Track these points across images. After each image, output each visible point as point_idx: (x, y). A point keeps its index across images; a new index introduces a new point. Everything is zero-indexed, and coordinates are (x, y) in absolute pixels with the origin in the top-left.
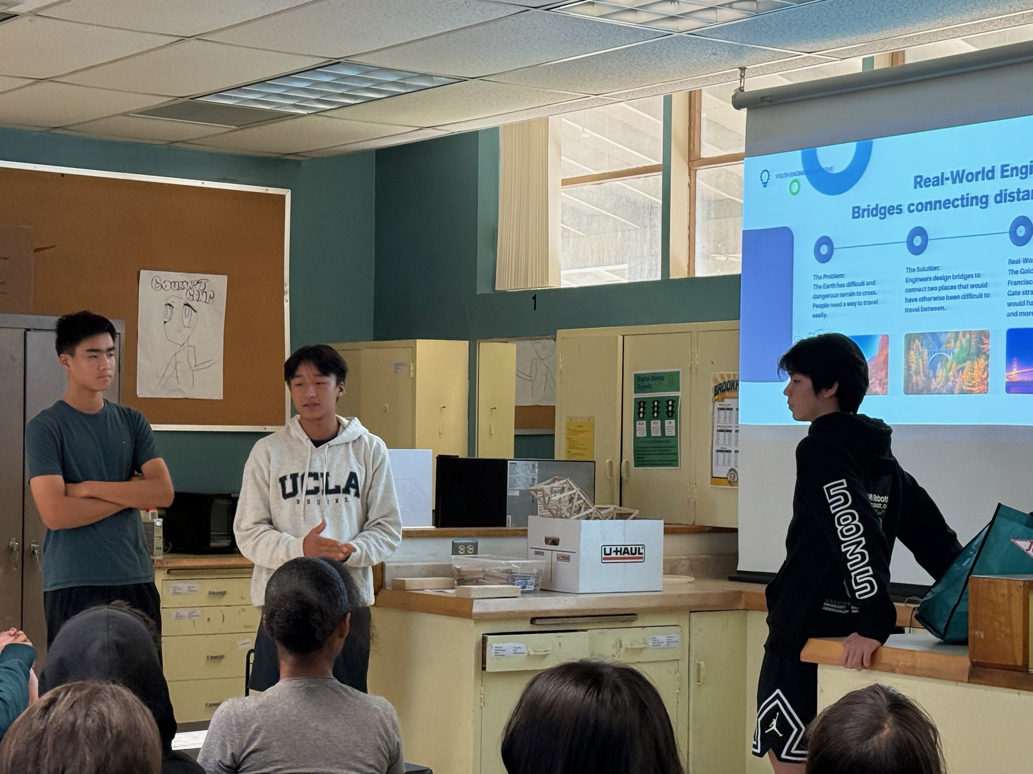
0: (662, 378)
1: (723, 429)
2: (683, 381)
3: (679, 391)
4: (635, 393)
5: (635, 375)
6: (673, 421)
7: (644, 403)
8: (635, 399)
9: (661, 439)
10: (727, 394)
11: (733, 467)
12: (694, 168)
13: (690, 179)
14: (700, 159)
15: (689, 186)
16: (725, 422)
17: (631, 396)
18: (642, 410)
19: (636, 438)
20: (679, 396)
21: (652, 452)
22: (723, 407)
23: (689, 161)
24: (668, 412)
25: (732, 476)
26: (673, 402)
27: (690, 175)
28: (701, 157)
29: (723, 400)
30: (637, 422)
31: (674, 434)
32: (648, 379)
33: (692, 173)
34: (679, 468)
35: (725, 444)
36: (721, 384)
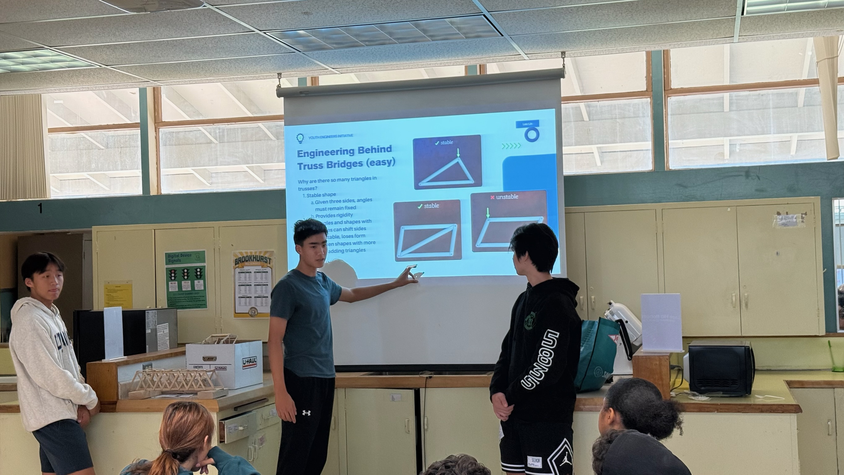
0: (191, 255)
1: (243, 284)
2: (208, 256)
3: (205, 262)
4: (166, 265)
5: (166, 254)
6: (202, 282)
7: (175, 271)
8: (166, 268)
9: (191, 292)
10: (246, 263)
11: (253, 306)
12: (159, 128)
13: (156, 134)
14: (162, 122)
15: (156, 138)
16: (246, 280)
17: (163, 267)
18: (173, 275)
19: (168, 292)
20: (205, 266)
21: (183, 300)
22: (244, 271)
23: (155, 123)
24: (197, 275)
25: (253, 311)
26: (201, 269)
27: (156, 131)
28: (163, 121)
29: (243, 267)
30: (170, 283)
31: (203, 288)
32: (178, 256)
33: (156, 130)
34: (208, 309)
35: (246, 293)
36: (240, 258)
